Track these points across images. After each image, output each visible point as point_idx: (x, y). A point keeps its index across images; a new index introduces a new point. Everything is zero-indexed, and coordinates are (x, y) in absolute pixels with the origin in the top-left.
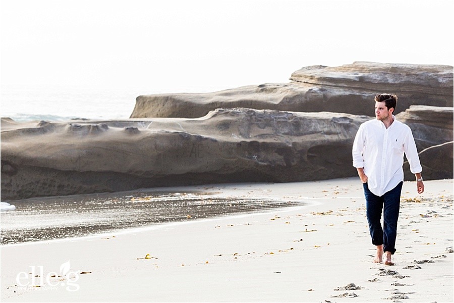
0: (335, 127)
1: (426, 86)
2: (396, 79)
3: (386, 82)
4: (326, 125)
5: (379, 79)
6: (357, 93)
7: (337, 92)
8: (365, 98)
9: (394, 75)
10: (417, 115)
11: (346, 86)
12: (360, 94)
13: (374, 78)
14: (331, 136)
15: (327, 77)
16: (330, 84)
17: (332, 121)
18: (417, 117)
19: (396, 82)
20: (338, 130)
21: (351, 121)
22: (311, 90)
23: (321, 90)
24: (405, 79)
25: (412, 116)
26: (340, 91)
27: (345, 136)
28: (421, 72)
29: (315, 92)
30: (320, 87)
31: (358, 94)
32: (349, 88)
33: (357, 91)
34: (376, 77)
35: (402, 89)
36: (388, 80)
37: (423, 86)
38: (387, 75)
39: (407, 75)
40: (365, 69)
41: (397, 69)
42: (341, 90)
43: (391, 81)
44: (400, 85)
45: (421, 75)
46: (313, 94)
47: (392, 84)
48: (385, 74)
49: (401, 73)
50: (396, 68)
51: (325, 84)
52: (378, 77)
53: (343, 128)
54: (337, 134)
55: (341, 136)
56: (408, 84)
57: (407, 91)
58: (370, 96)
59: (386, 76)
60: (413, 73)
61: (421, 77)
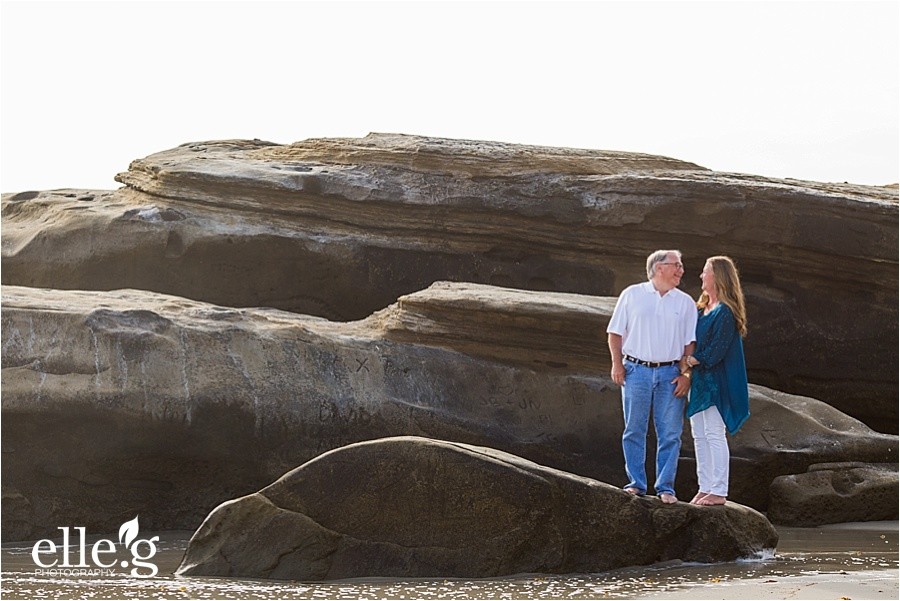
0: (91, 347)
1: (534, 218)
2: (432, 191)
3: (393, 199)
4: (60, 338)
5: (371, 187)
6: (290, 231)
7: (221, 226)
8: (317, 249)
9: (426, 175)
10: (429, 316)
11: (257, 205)
12: (302, 235)
13: (356, 184)
14: (64, 378)
15: (193, 174)
16: (204, 197)
17: (87, 323)
18: (429, 322)
19: (430, 201)
20: (100, 356)
21: (164, 325)
22: (135, 212)
23: (166, 216)
24: (463, 190)
25: (409, 319)
26: (233, 222)
27: (118, 382)
28: (526, 172)
29: (144, 222)
30: (164, 206)
31: (291, 234)
32: (266, 213)
33: (294, 224)
34: (363, 180)
35: (450, 225)
36: (402, 193)
37: (525, 217)
38: (405, 174)
39: (473, 179)
40: (341, 154)
41: (439, 157)
42: (238, 218)
43: (411, 195)
44: (443, 210)
45: (527, 181)
46: (137, 229)
47: (414, 206)
48: (397, 171)
49: (454, 173)
50: (436, 152)
51: (186, 195)
52: (369, 182)
53: (119, 351)
54: (92, 371)
55: (103, 379)
56: (473, 207)
57: (470, 231)
58: (333, 243)
59: (400, 179)
60: (498, 172)
61: (523, 189)
